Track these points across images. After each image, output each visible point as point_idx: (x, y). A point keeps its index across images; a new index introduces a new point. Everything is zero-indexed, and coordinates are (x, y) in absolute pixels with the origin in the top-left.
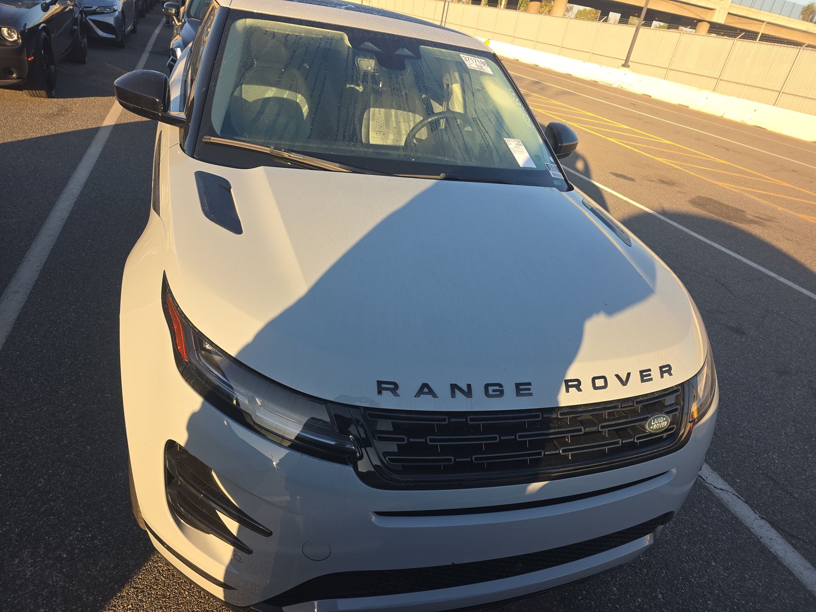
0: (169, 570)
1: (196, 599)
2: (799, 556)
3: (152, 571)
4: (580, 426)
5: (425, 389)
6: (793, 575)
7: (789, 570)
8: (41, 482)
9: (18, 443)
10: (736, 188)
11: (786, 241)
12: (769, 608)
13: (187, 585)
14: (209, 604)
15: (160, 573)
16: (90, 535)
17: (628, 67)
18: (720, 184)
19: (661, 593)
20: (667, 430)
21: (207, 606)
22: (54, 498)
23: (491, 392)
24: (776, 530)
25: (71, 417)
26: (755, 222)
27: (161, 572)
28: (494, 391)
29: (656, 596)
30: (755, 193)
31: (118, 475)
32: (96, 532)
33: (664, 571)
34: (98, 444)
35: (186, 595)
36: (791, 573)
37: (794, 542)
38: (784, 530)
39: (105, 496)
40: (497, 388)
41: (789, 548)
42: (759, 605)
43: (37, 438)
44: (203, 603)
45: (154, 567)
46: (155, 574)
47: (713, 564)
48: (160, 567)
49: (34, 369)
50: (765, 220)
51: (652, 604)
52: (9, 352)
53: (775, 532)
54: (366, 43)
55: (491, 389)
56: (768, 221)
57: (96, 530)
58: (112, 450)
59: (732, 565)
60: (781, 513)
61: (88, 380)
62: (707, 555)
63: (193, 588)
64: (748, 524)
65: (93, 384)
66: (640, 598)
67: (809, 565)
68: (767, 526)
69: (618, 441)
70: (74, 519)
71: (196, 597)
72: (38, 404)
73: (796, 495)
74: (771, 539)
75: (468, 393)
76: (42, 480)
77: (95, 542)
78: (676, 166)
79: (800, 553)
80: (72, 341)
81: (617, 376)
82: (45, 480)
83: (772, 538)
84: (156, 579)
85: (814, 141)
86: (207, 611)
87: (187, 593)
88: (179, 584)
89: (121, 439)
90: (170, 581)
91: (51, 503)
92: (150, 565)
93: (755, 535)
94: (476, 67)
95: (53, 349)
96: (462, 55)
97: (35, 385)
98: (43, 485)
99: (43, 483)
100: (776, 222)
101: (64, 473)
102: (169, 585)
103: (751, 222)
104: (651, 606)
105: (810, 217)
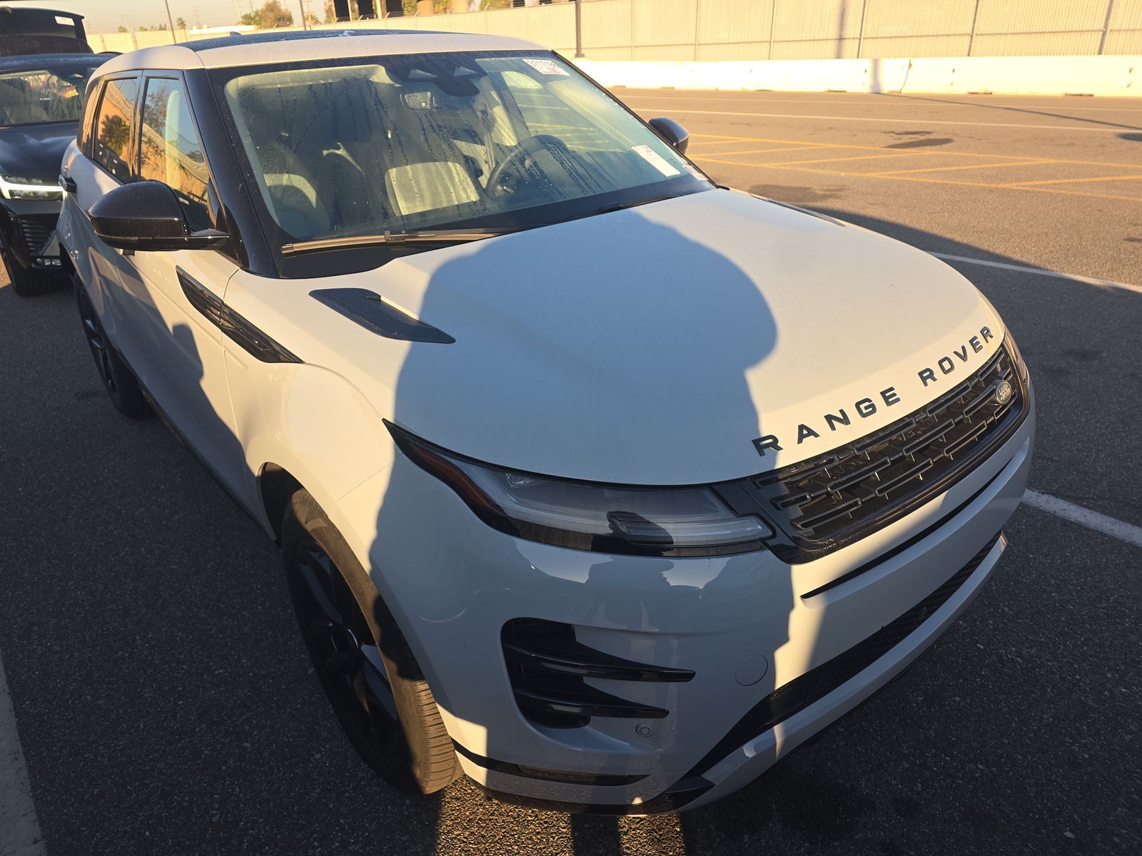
0: (472, 833)
1: (531, 848)
2: (1098, 514)
3: (453, 845)
4: (947, 420)
5: (804, 432)
6: (1106, 535)
7: (1099, 532)
8: (214, 815)
9: (138, 783)
10: (785, 166)
11: (872, 207)
12: (1107, 575)
13: (510, 839)
14: (552, 846)
15: (465, 842)
16: (337, 844)
17: (583, 56)
18: (766, 165)
19: (1005, 606)
20: (1013, 397)
21: (552, 849)
22: (249, 825)
23: (865, 411)
24: (1063, 499)
25: (190, 720)
26: (830, 196)
27: (465, 840)
28: (866, 408)
29: (1003, 611)
30: (807, 164)
31: (315, 759)
32: (342, 836)
33: (993, 584)
34: (255, 735)
35: (517, 850)
36: (1103, 534)
37: (1085, 503)
38: (1068, 497)
39: (318, 790)
40: (867, 404)
41: (1086, 511)
42: (1097, 576)
43: (162, 765)
44: (544, 848)
45: (452, 839)
46: (460, 847)
47: (1031, 556)
48: (460, 835)
49: (80, 683)
50: (837, 190)
51: (1005, 621)
52: (22, 677)
53: (1063, 501)
54: (413, 71)
55: (862, 406)
56: (841, 190)
57: (340, 835)
58: (282, 734)
59: (1049, 550)
60: (1055, 481)
61: (174, 665)
62: (1020, 550)
63: (519, 837)
64: (1035, 505)
65: (185, 667)
66: (991, 619)
67: (1112, 520)
68: (1052, 499)
69: (983, 424)
70: (299, 835)
71: (530, 846)
72: (125, 723)
73: (1056, 459)
74: (1064, 510)
75: (845, 420)
76: (214, 812)
77: (351, 848)
78: (706, 160)
79: (1097, 511)
80: (108, 625)
81: (956, 353)
82: (218, 809)
83: (1064, 508)
84: (466, 851)
85: (828, 90)
86: (557, 854)
87: (516, 847)
88: (498, 843)
89: (284, 716)
90: (485, 844)
91: (251, 832)
92: (444, 839)
93: (1048, 512)
94: (549, 71)
95: (88, 647)
96: (525, 60)
97: (100, 702)
98: (220, 817)
99: (219, 815)
100: (849, 189)
101: (237, 790)
102: (486, 849)
103: (824, 197)
104: (1005, 623)
105: (878, 173)
